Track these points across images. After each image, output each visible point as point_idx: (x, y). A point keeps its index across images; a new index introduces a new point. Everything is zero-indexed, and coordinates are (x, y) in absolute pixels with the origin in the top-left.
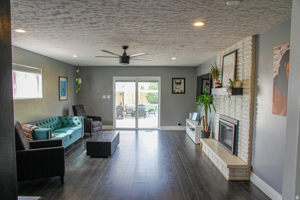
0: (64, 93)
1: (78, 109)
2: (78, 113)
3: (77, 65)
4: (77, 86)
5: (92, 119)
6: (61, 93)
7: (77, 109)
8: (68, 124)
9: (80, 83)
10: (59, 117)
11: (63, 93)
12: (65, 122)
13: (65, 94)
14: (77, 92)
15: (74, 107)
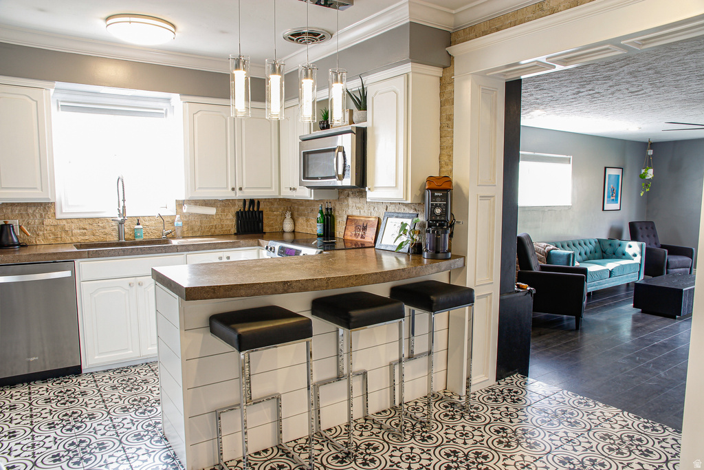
0: (614, 198)
1: (641, 229)
2: (640, 237)
3: (647, 141)
4: (643, 184)
5: (666, 251)
6: (609, 197)
7: (639, 228)
8: (614, 254)
9: (651, 177)
10: (598, 239)
11: (612, 198)
12: (609, 250)
13: (617, 200)
14: (642, 195)
15: (632, 225)
